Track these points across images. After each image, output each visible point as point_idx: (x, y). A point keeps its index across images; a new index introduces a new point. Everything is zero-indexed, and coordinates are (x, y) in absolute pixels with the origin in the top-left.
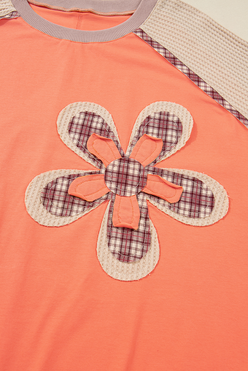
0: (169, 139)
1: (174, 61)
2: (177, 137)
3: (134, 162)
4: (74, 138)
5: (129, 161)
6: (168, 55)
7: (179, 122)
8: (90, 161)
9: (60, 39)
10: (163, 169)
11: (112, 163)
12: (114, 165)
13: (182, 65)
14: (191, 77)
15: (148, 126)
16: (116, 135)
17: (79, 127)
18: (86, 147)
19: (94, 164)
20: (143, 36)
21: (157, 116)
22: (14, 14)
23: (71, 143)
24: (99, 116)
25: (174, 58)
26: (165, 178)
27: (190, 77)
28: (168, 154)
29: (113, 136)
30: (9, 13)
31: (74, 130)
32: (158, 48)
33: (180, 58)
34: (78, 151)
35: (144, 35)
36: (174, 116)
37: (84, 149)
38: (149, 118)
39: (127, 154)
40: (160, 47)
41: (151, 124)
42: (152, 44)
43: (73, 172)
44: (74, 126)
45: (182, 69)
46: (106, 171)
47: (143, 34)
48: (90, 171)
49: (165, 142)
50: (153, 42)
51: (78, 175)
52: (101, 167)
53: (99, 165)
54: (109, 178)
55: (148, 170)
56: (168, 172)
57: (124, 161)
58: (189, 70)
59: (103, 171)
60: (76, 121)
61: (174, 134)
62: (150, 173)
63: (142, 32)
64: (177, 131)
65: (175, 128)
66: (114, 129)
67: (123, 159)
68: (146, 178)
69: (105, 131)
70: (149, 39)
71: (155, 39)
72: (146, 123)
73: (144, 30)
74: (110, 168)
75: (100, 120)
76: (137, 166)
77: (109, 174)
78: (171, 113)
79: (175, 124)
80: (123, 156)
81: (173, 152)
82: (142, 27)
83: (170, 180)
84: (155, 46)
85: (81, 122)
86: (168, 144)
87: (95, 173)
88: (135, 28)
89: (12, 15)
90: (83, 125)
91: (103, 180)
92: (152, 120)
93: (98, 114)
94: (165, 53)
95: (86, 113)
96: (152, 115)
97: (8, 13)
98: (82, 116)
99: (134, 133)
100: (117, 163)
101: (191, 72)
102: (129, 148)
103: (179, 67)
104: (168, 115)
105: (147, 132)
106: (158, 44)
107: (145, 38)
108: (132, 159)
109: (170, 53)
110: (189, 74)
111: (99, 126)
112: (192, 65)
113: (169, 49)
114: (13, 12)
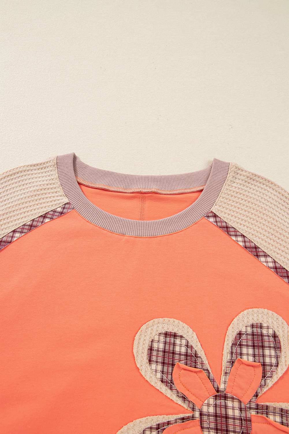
0: (267, 360)
1: (256, 252)
2: (277, 357)
3: (233, 398)
4: (156, 371)
5: (225, 398)
6: (248, 244)
7: (275, 336)
8: (180, 401)
9: (123, 235)
10: (268, 404)
11: (206, 402)
12: (208, 405)
13: (266, 256)
14: (279, 272)
15: (240, 345)
16: (206, 362)
17: (161, 354)
18: (172, 382)
19: (185, 406)
20: (216, 222)
21: (249, 330)
22: (67, 206)
23: (154, 377)
24: (181, 337)
25: (256, 248)
26: (271, 418)
27: (277, 272)
28: (270, 383)
29: (202, 363)
30: (61, 205)
31: (154, 358)
32: (236, 236)
33: (263, 246)
34: (164, 389)
35: (218, 219)
36: (268, 328)
37: (170, 384)
38: (240, 334)
39: (222, 387)
40: (238, 234)
41: (244, 343)
42: (228, 232)
43: (162, 419)
44: (154, 353)
45: (267, 262)
46: (201, 414)
47: (216, 220)
48: (182, 416)
49: (264, 365)
50: (229, 228)
51: (169, 423)
52: (193, 409)
53: (191, 406)
54: (205, 425)
55: (250, 408)
56: (275, 408)
57: (220, 398)
58: (275, 262)
59: (197, 414)
60: (155, 345)
61: (273, 353)
62: (253, 412)
63: (215, 216)
64: (274, 348)
65: (272, 345)
66: (201, 353)
67: (220, 395)
68: (250, 421)
69: (191, 356)
70: (224, 224)
71: (230, 224)
72: (238, 342)
73: (217, 214)
74: (205, 409)
75: (184, 342)
76: (236, 404)
77: (205, 418)
78: (265, 325)
79: (272, 339)
80: (218, 391)
81: (275, 378)
82: (214, 209)
83: (278, 419)
84: (232, 233)
85: (161, 346)
86: (268, 368)
87: (188, 418)
88: (205, 212)
89: (64, 208)
90: (164, 352)
91: (199, 427)
92: (244, 337)
93: (180, 333)
94: (245, 242)
95: (166, 334)
96: (244, 330)
97: (59, 206)
98: (162, 339)
99: (226, 357)
100: (212, 401)
101: (277, 265)
102: (223, 378)
103: (263, 259)
104: (261, 327)
105: (241, 354)
106: (236, 231)
107: (219, 224)
108: (229, 395)
109: (250, 241)
110: (276, 268)
111: (183, 350)
112: (277, 256)
113: (249, 236)
114: (65, 204)
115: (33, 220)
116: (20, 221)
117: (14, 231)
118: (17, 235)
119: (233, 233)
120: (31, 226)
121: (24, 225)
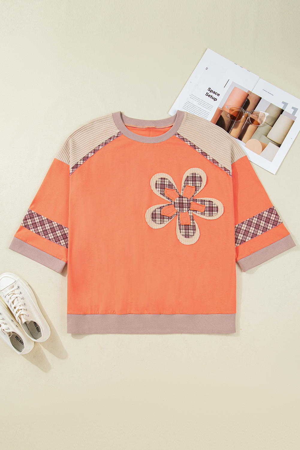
0: (197, 185)
1: (195, 147)
2: (201, 184)
3: (185, 197)
4: (158, 191)
5: (183, 197)
6: (191, 145)
7: (200, 177)
8: (167, 200)
9: (143, 143)
10: (197, 198)
11: (176, 199)
12: (177, 200)
13: (198, 148)
15: (188, 180)
16: (176, 187)
17: (160, 185)
18: (164, 193)
19: (169, 201)
20: (179, 137)
21: (191, 175)
22: (119, 133)
23: (158, 193)
24: (167, 179)
25: (195, 146)
26: (198, 202)
28: (198, 192)
29: (174, 187)
31: (158, 187)
32: (187, 141)
33: (197, 145)
34: (162, 196)
35: (180, 136)
36: (198, 174)
37: (164, 195)
38: (188, 177)
39: (181, 194)
40: (188, 141)
41: (189, 180)
43: (161, 205)
44: (158, 185)
45: (199, 151)
46: (174, 203)
48: (168, 204)
49: (196, 187)
50: (184, 139)
51: (164, 206)
52: (172, 202)
53: (171, 201)
54: (176, 206)
55: (191, 200)
56: (199, 200)
58: (202, 150)
59: (173, 203)
60: (158, 183)
61: (199, 182)
62: (192, 201)
63: (179, 134)
64: (200, 181)
65: (199, 180)
66: (174, 184)
67: (180, 197)
68: (191, 204)
69: (171, 185)
70: (182, 138)
71: (184, 137)
72: (187, 180)
74: (176, 201)
75: (168, 181)
76: (186, 199)
77: (176, 204)
78: (197, 173)
79: (199, 178)
80: (180, 196)
81: (200, 191)
82: (178, 132)
83: (200, 203)
85: (160, 183)
86: (197, 188)
87: (170, 204)
88: (174, 133)
89: (118, 134)
90: (161, 184)
91: (174, 207)
92: (189, 178)
93: (166, 178)
95: (161, 178)
96: (189, 175)
97: (116, 134)
98: (160, 180)
99: (183, 185)
100: (178, 199)
101: (203, 152)
102: (182, 192)
103: (197, 150)
104: (195, 174)
105: (188, 183)
106: (187, 140)
107: (180, 138)
108: (184, 197)
109: (192, 143)
110: (202, 153)
111: (168, 183)
112: (203, 148)
113: (192, 141)
115: (106, 141)
116: (101, 141)
117: (99, 146)
118: (101, 147)
119: (186, 141)
120: (106, 143)
121: (103, 143)
